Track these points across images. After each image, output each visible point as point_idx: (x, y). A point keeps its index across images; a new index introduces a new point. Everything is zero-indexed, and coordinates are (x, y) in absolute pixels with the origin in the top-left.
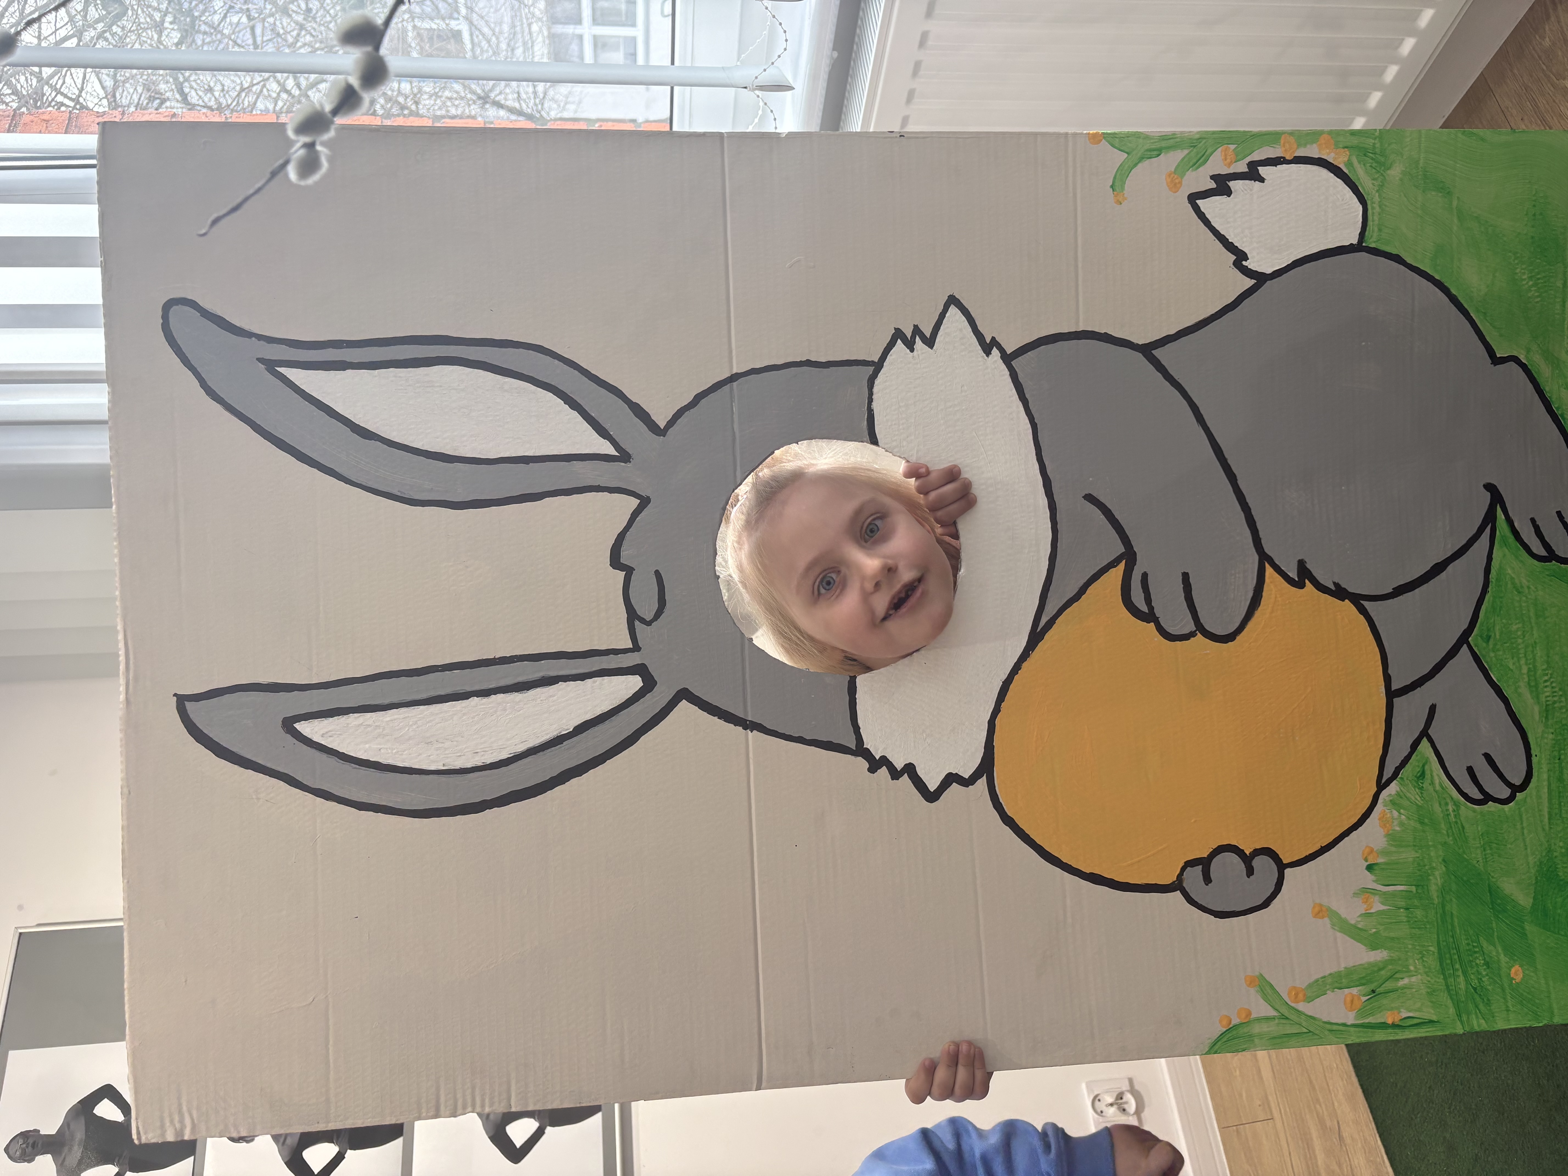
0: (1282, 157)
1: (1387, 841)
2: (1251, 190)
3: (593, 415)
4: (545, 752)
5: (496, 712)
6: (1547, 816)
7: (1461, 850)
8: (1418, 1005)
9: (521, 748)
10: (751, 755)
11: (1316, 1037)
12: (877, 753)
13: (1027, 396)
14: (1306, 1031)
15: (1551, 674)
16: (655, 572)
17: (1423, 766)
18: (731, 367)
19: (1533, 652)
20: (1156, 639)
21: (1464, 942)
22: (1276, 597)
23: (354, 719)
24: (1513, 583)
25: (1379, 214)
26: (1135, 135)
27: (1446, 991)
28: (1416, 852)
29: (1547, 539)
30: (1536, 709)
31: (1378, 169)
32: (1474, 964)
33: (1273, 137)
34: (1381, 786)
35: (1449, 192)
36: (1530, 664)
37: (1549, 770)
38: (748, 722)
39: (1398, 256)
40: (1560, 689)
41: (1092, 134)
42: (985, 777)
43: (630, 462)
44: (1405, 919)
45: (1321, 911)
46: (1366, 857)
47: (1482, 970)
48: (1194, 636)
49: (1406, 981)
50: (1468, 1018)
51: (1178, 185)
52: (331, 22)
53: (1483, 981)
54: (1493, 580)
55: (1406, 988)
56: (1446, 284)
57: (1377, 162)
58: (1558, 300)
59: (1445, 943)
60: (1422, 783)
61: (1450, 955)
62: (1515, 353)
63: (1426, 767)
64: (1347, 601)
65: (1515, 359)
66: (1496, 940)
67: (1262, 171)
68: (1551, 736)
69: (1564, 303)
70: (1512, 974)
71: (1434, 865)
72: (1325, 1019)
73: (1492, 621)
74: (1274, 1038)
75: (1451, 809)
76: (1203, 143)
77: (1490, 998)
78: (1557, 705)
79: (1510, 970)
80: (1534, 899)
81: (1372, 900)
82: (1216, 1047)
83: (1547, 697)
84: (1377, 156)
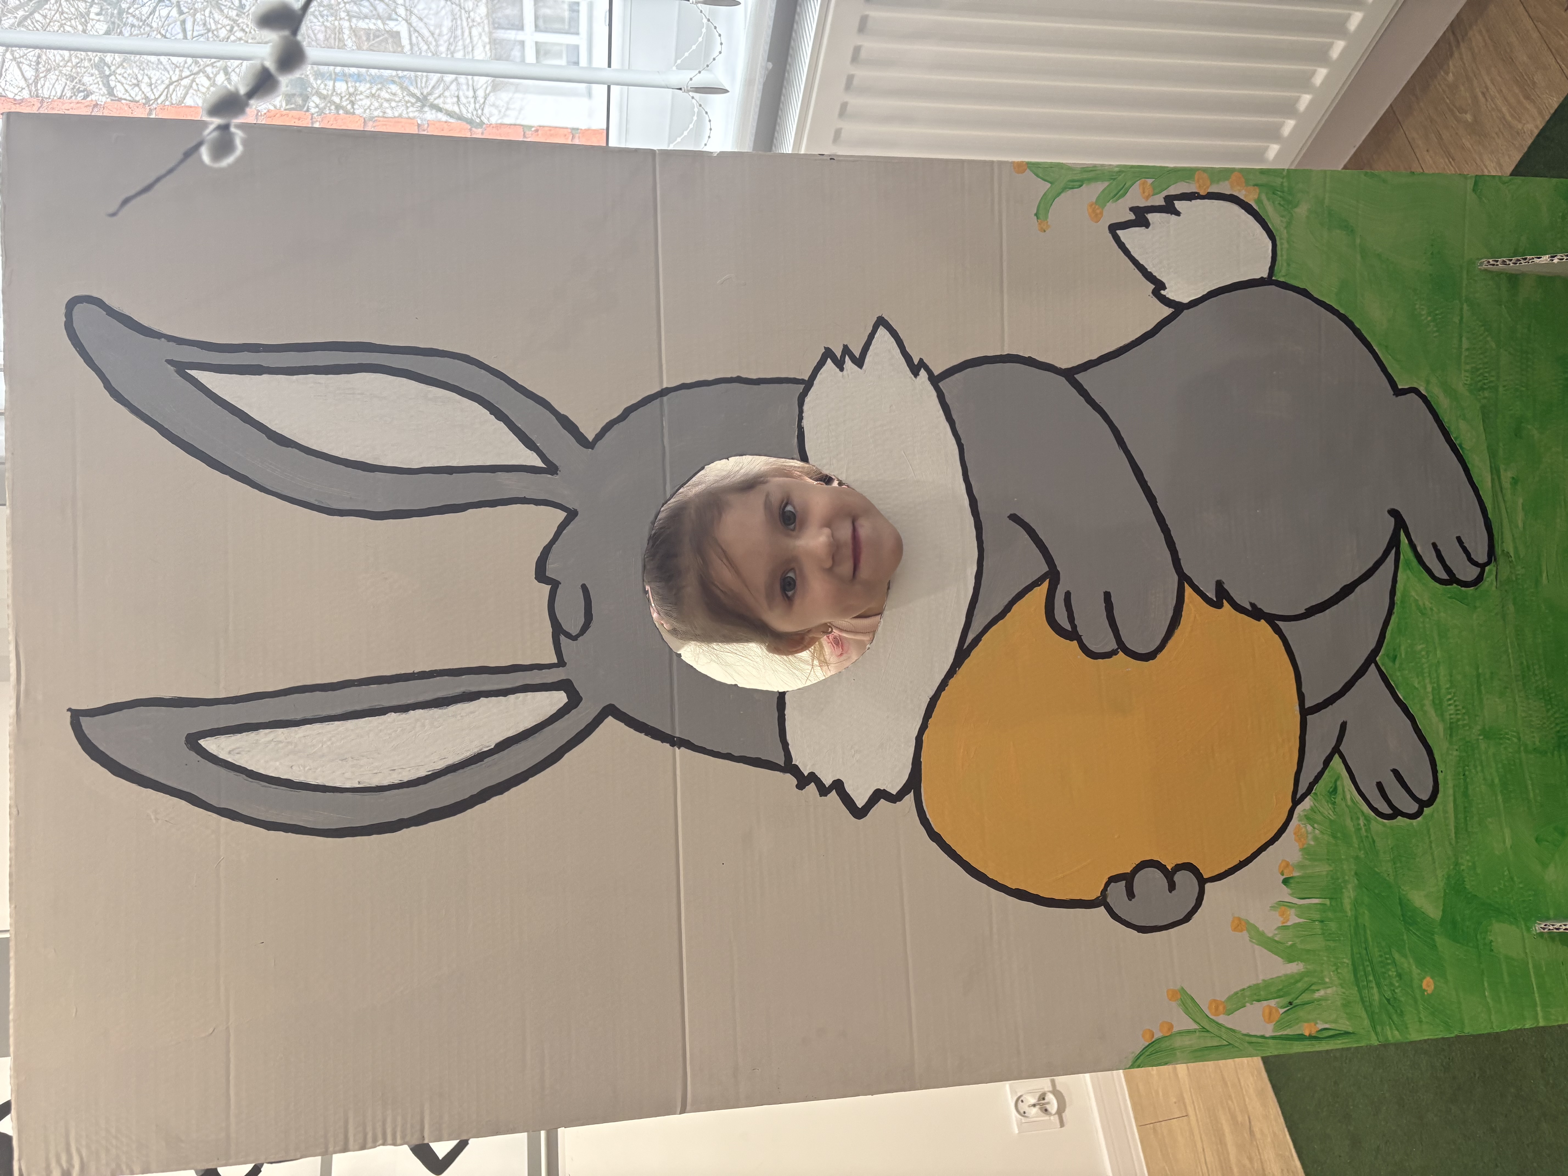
0: (1197, 193)
1: (1302, 855)
2: (1168, 223)
3: (520, 426)
6: (1453, 831)
7: (1373, 864)
8: (1334, 1016)
9: (440, 765)
10: (678, 773)
11: (1236, 1049)
13: (954, 417)
14: (1227, 1043)
15: (1454, 693)
17: (1336, 782)
18: (661, 382)
19: (1436, 671)
21: (1377, 954)
22: (1195, 617)
23: (264, 735)
24: (1417, 605)
25: (1288, 250)
26: (1057, 166)
27: (1360, 1003)
28: (1330, 865)
29: (1448, 563)
30: (1441, 726)
31: (1286, 206)
32: (1387, 975)
33: (1187, 173)
34: (1296, 801)
35: (1352, 231)
36: (1434, 683)
37: (1454, 786)
39: (1305, 290)
40: (1463, 708)
41: (1017, 163)
43: (557, 474)
44: (1320, 932)
45: (1240, 924)
46: (1282, 871)
47: (1395, 982)
49: (1322, 993)
50: (1383, 1029)
51: (1099, 216)
53: (1396, 993)
54: (1398, 602)
55: (1321, 1000)
56: (1350, 318)
57: (1285, 200)
58: (1455, 335)
59: (1358, 956)
60: (1335, 798)
61: (1364, 966)
62: (1415, 385)
63: (1339, 783)
64: (1263, 621)
66: (1408, 952)
67: (1178, 205)
68: (1455, 753)
69: (1461, 338)
70: (1424, 986)
71: (1347, 878)
72: (1245, 1032)
73: (1398, 641)
74: (1196, 1051)
75: (1362, 824)
76: (1123, 175)
77: (1404, 1010)
78: (1460, 723)
79: (1422, 982)
80: (1444, 911)
81: (1289, 913)
82: (1139, 1061)
83: (1451, 715)
84: (1286, 194)
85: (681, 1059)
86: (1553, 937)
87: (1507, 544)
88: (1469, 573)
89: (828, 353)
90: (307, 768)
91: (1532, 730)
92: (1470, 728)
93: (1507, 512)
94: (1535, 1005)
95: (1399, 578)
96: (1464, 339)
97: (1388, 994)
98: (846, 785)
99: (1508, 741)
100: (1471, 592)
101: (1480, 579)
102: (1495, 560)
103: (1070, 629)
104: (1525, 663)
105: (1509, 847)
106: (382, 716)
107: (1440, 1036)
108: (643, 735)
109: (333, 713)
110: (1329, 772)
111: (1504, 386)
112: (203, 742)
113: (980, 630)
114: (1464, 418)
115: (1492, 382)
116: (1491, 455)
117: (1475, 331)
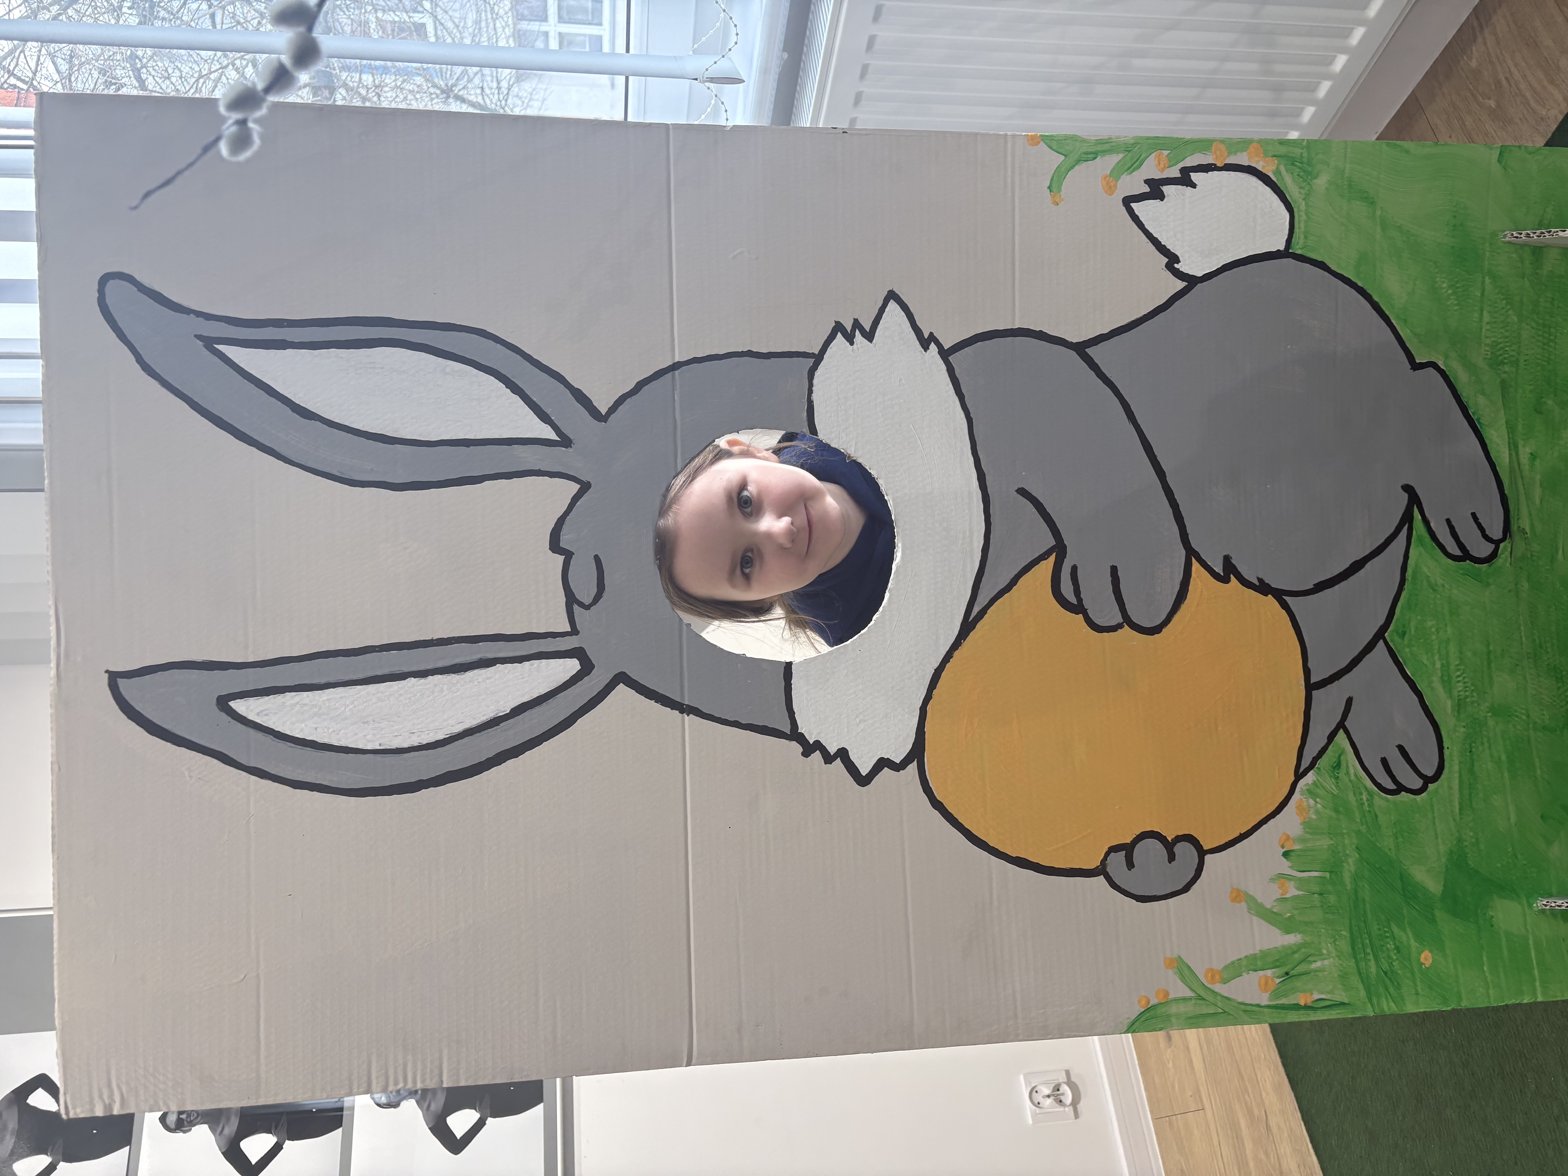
0: (1213, 164)
1: (1303, 828)
2: (1183, 195)
3: (535, 399)
5: (433, 692)
6: (1457, 807)
7: (1374, 838)
8: (1331, 987)
9: (458, 729)
10: (687, 739)
11: (1232, 1017)
12: (811, 738)
14: (1222, 1011)
15: (1463, 670)
17: (1340, 756)
18: (673, 356)
19: (1446, 648)
21: (1376, 927)
23: (290, 698)
24: (1429, 582)
25: (1305, 222)
26: (1072, 138)
27: (1357, 974)
28: (1331, 839)
30: (1449, 703)
31: (1305, 178)
32: (1385, 948)
33: (1205, 144)
34: (1299, 775)
35: (1372, 203)
36: (1443, 659)
37: (1460, 762)
38: (685, 706)
40: (1472, 685)
41: (1031, 136)
42: (915, 762)
43: (571, 447)
44: (1319, 905)
45: (1238, 896)
46: (1283, 844)
47: (1393, 955)
48: (1121, 628)
49: (1318, 964)
50: (1379, 1001)
51: (1113, 189)
53: (1393, 966)
55: (1318, 971)
56: (1368, 291)
57: (1304, 171)
58: (1476, 308)
59: (1357, 928)
60: (1338, 773)
61: (1362, 939)
63: (1342, 757)
64: (1270, 596)
66: (1407, 926)
67: (1194, 177)
68: (1462, 730)
69: (1482, 311)
70: (1422, 960)
71: (1348, 852)
72: (1240, 1000)
73: (1408, 617)
74: (1190, 1018)
75: (1365, 799)
76: (1138, 147)
77: (1400, 982)
78: (1468, 700)
79: (1420, 955)
80: (1445, 886)
81: (1288, 885)
82: (1134, 1027)
83: (1459, 691)
84: (1305, 165)
85: (687, 1014)
86: (1554, 913)
87: (1523, 521)
89: (838, 328)
90: (331, 730)
91: (1542, 708)
92: (1479, 705)
93: (1524, 488)
94: (1535, 980)
96: (1485, 312)
97: (1385, 966)
98: (850, 754)
99: (1516, 719)
100: (1484, 569)
101: (1494, 555)
102: (1510, 536)
103: (1076, 603)
104: (1538, 641)
105: (1514, 824)
107: (1437, 1009)
109: (355, 677)
110: (1333, 746)
111: (1525, 361)
112: (232, 704)
113: (986, 603)
114: (1483, 393)
115: (1513, 356)
116: (1510, 430)
117: (1497, 305)
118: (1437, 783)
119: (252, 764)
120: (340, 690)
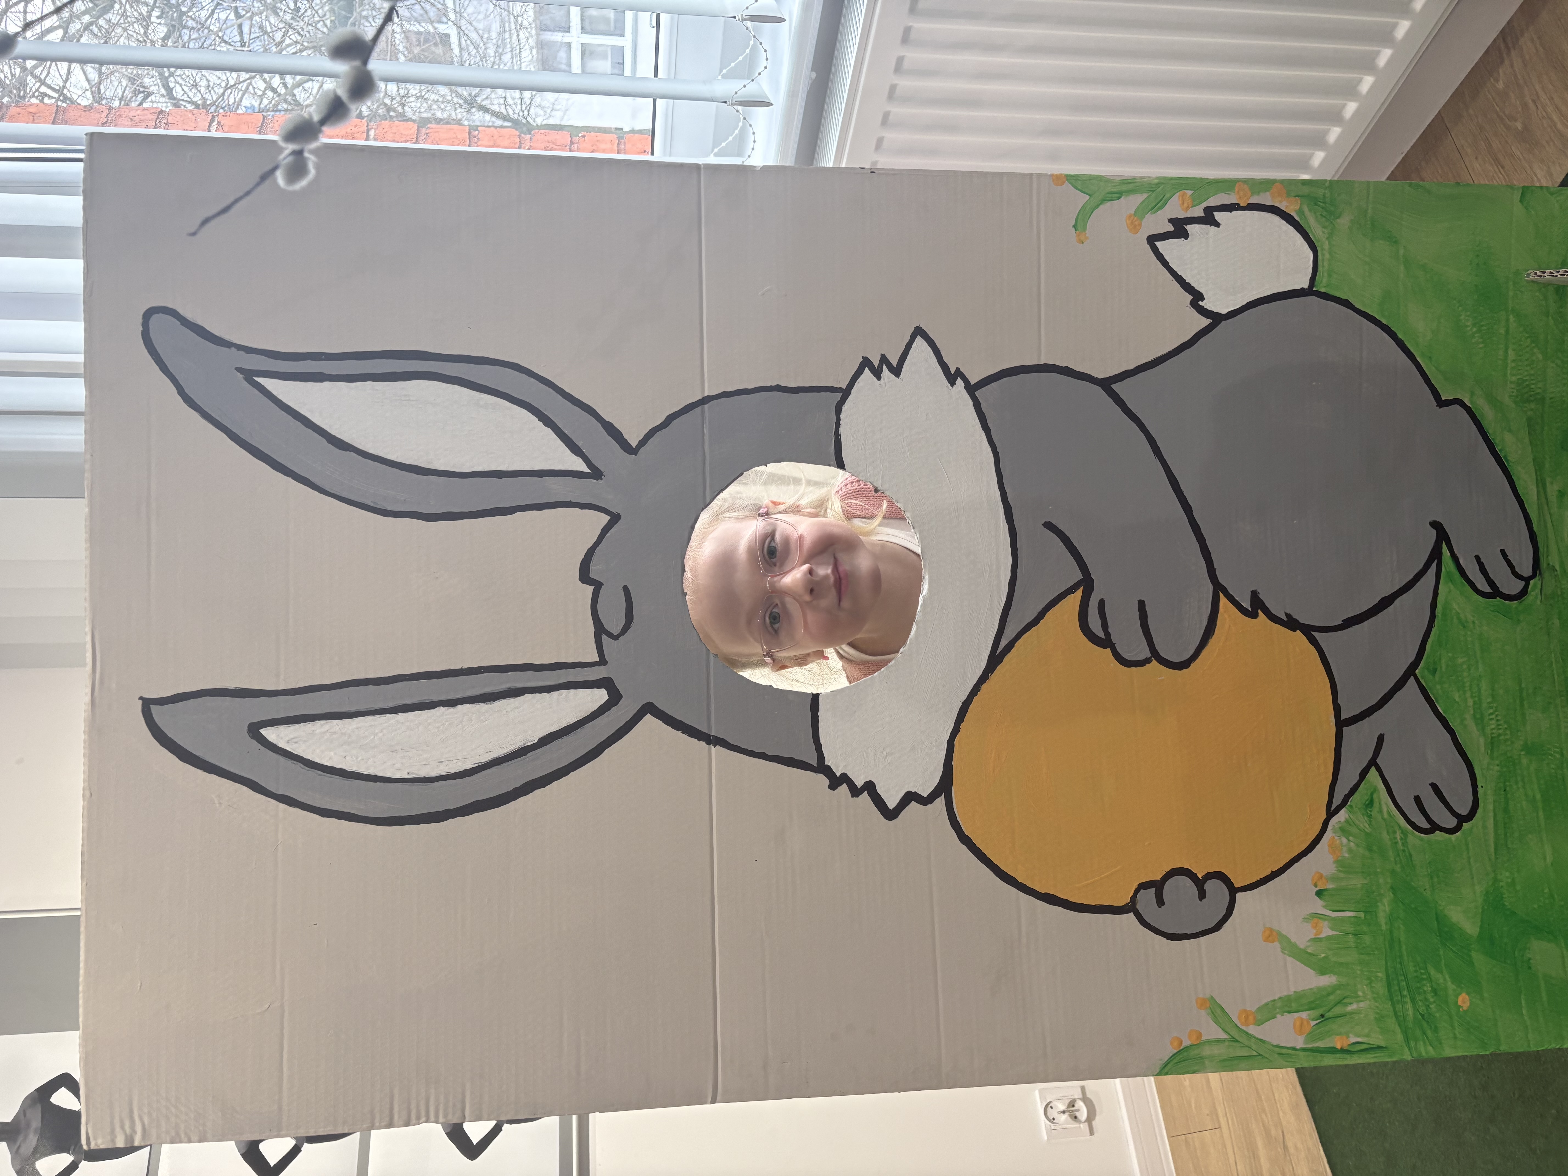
1: (1336, 867)
2: (1207, 234)
3: (566, 432)
4: (509, 763)
5: (461, 722)
6: (1493, 847)
7: (1409, 878)
8: (1366, 1031)
9: (486, 758)
10: (713, 770)
11: (1266, 1060)
13: (990, 425)
14: (1257, 1054)
15: (1496, 707)
16: (623, 588)
17: (1372, 794)
18: (703, 390)
19: (1478, 685)
20: (1112, 665)
21: (1412, 969)
24: (1459, 618)
25: (1329, 260)
26: (1096, 178)
27: (1394, 1017)
28: (1365, 878)
30: (1482, 740)
31: (1328, 217)
32: (1421, 990)
33: (1228, 184)
34: (1331, 813)
35: (1396, 241)
36: (1475, 697)
37: (1494, 801)
38: (711, 738)
40: (1505, 722)
41: (1055, 175)
43: (602, 479)
44: (1353, 945)
45: (1271, 935)
46: (1316, 883)
47: (1430, 997)
49: (1354, 1006)
50: (1416, 1045)
51: (1137, 227)
52: (319, 21)
53: (1430, 1008)
54: (1439, 615)
55: (1354, 1013)
57: (1326, 211)
58: (1501, 346)
59: (1393, 970)
60: (1371, 811)
61: (1398, 981)
62: (1459, 397)
63: (1375, 796)
64: (1298, 631)
65: (1458, 402)
66: (1444, 968)
67: (1218, 216)
68: (1497, 768)
69: (1507, 349)
70: (1460, 1003)
71: (1382, 892)
72: (1275, 1043)
73: (1439, 653)
74: (1224, 1060)
75: (1398, 838)
76: (1162, 186)
77: (1438, 1025)
78: (1502, 738)
79: (1457, 998)
80: (1481, 927)
81: (1321, 925)
82: (1166, 1070)
83: (1492, 729)
84: (1327, 205)
85: (712, 1050)
87: (1552, 558)
88: (1513, 586)
89: (866, 363)
90: (360, 758)
92: (1512, 743)
93: (1553, 526)
95: (1440, 591)
96: (1510, 350)
97: (1422, 1009)
99: (1550, 757)
100: (1514, 606)
101: (1524, 592)
102: (1540, 573)
103: (1104, 637)
105: (1550, 864)
106: (432, 710)
107: (1474, 1053)
108: (680, 732)
110: (1365, 784)
111: (1551, 398)
113: (1013, 637)
114: (1510, 431)
115: (1538, 393)
116: (1537, 468)
117: (1522, 343)
118: (1471, 822)
119: (281, 792)
120: (369, 718)
